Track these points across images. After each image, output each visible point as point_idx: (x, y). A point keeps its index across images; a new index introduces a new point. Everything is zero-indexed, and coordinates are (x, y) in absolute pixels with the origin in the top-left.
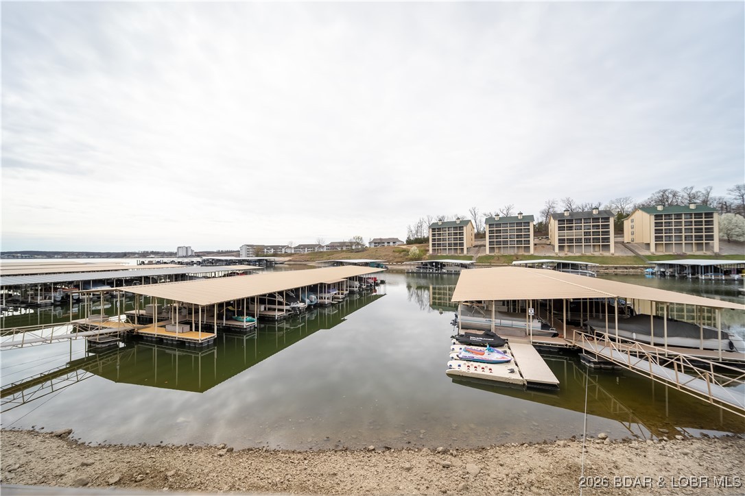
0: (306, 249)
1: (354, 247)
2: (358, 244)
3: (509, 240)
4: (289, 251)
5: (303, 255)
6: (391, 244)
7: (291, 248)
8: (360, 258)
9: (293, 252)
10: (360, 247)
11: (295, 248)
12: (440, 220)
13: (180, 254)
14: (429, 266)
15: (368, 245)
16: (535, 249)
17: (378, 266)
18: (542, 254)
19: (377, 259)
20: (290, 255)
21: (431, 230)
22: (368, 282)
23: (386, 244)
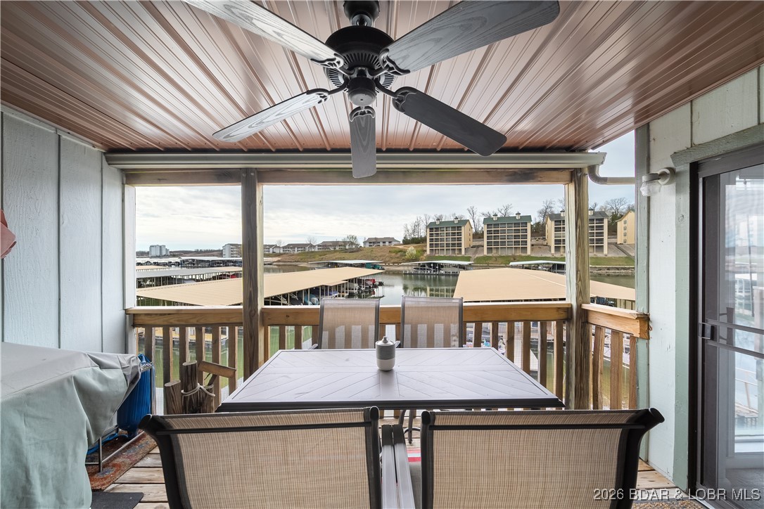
0: (296, 249)
1: (347, 247)
2: (352, 243)
3: (506, 240)
4: (277, 251)
5: (293, 255)
6: (387, 244)
7: (279, 247)
8: (355, 259)
9: (282, 252)
10: (354, 247)
11: (283, 248)
12: (438, 220)
13: (153, 253)
14: (427, 267)
15: (362, 245)
16: (532, 250)
17: (374, 267)
18: (539, 255)
19: (373, 259)
20: (279, 255)
21: (428, 230)
22: (367, 284)
23: (381, 244)
